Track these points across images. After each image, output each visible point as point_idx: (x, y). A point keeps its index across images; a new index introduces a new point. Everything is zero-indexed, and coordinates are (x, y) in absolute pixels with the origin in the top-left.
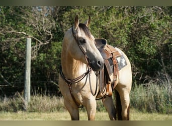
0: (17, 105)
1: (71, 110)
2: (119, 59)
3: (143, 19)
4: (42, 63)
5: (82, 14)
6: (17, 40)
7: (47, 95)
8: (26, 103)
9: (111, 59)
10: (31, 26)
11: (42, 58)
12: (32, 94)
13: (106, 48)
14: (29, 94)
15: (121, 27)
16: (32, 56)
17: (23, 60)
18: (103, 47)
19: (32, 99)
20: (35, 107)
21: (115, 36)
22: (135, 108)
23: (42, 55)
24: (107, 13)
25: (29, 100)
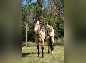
0: (24, 45)
1: (37, 43)
2: (51, 29)
3: (61, 19)
4: (31, 32)
5: (43, 17)
6: (24, 25)
7: (32, 42)
8: (26, 44)
9: (49, 28)
10: (28, 21)
11: (31, 31)
12: (28, 41)
13: (47, 25)
14: (27, 41)
15: (54, 21)
16: (28, 30)
17: (25, 31)
18: (46, 25)
19: (28, 43)
20: (29, 45)
21: (52, 24)
22: (58, 45)
23: (31, 30)
24: (50, 17)
25: (27, 43)
